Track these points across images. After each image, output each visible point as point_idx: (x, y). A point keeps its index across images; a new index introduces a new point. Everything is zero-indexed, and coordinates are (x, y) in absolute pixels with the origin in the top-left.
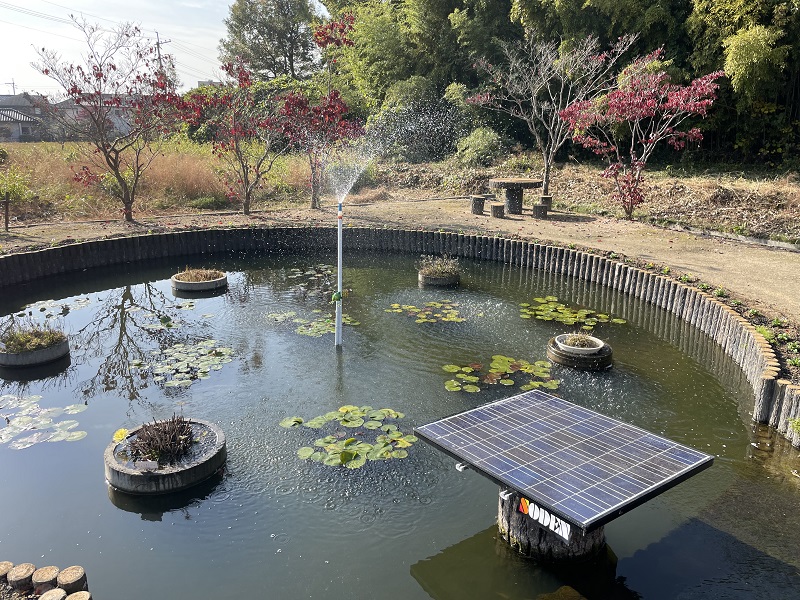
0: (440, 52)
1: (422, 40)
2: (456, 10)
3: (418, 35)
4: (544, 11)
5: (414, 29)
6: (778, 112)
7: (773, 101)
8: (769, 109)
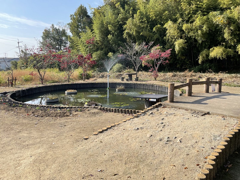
2: (110, 35)
3: (99, 40)
6: (186, 58)
7: (184, 56)
8: (183, 58)
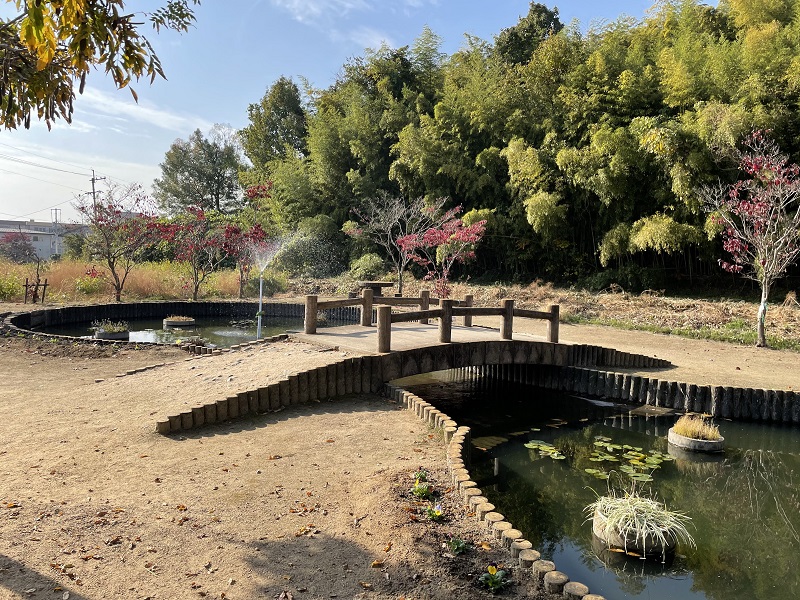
0: (340, 197)
1: (326, 188)
2: (352, 170)
3: (324, 184)
4: (412, 174)
5: (321, 180)
6: (572, 246)
